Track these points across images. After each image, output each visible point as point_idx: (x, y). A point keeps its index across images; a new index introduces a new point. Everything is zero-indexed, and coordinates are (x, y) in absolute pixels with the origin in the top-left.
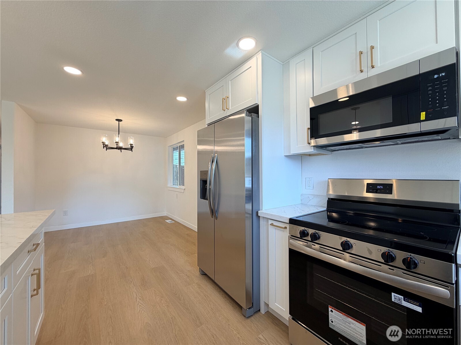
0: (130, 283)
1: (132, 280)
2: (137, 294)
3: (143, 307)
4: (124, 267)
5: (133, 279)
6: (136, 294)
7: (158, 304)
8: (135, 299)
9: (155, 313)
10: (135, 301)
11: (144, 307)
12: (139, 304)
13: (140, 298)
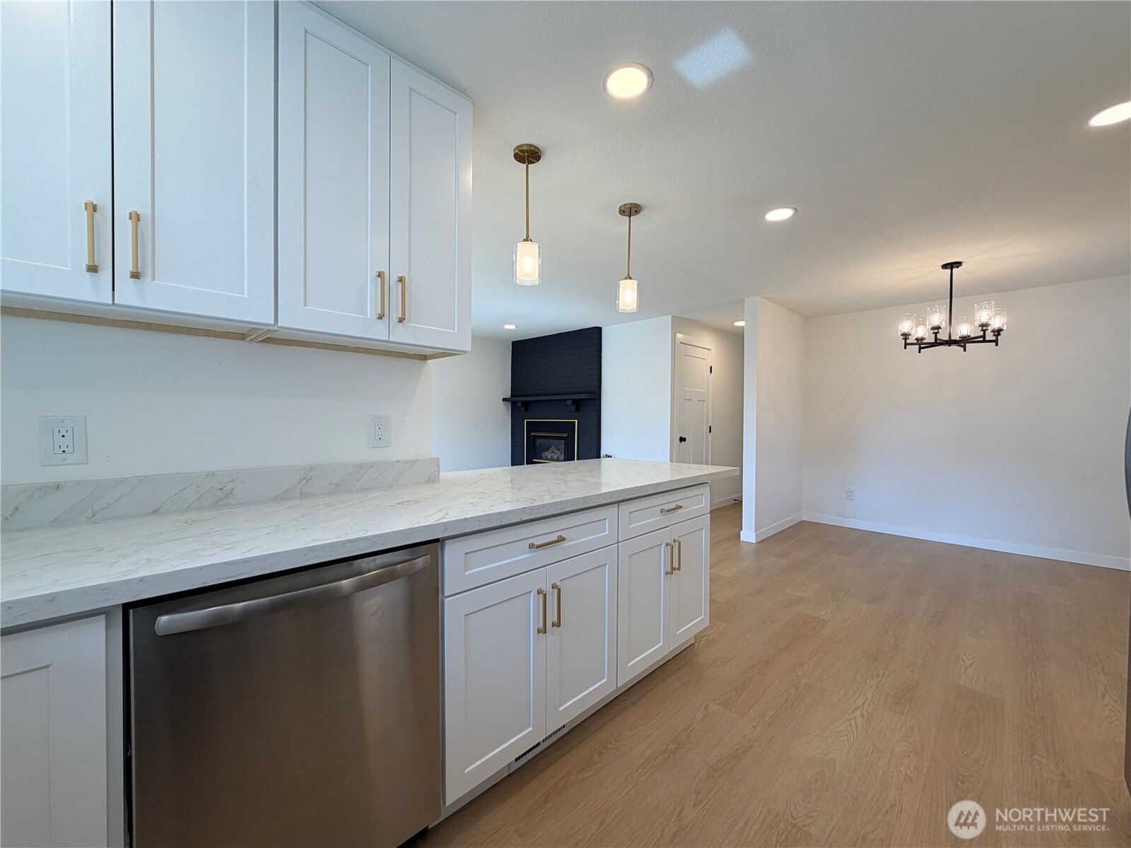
0: (872, 677)
1: (884, 674)
2: (866, 704)
3: (853, 732)
4: (893, 641)
5: (887, 672)
6: (865, 702)
7: (890, 755)
8: (854, 707)
9: (867, 763)
10: (850, 711)
11: (855, 734)
12: (852, 722)
13: (864, 713)
